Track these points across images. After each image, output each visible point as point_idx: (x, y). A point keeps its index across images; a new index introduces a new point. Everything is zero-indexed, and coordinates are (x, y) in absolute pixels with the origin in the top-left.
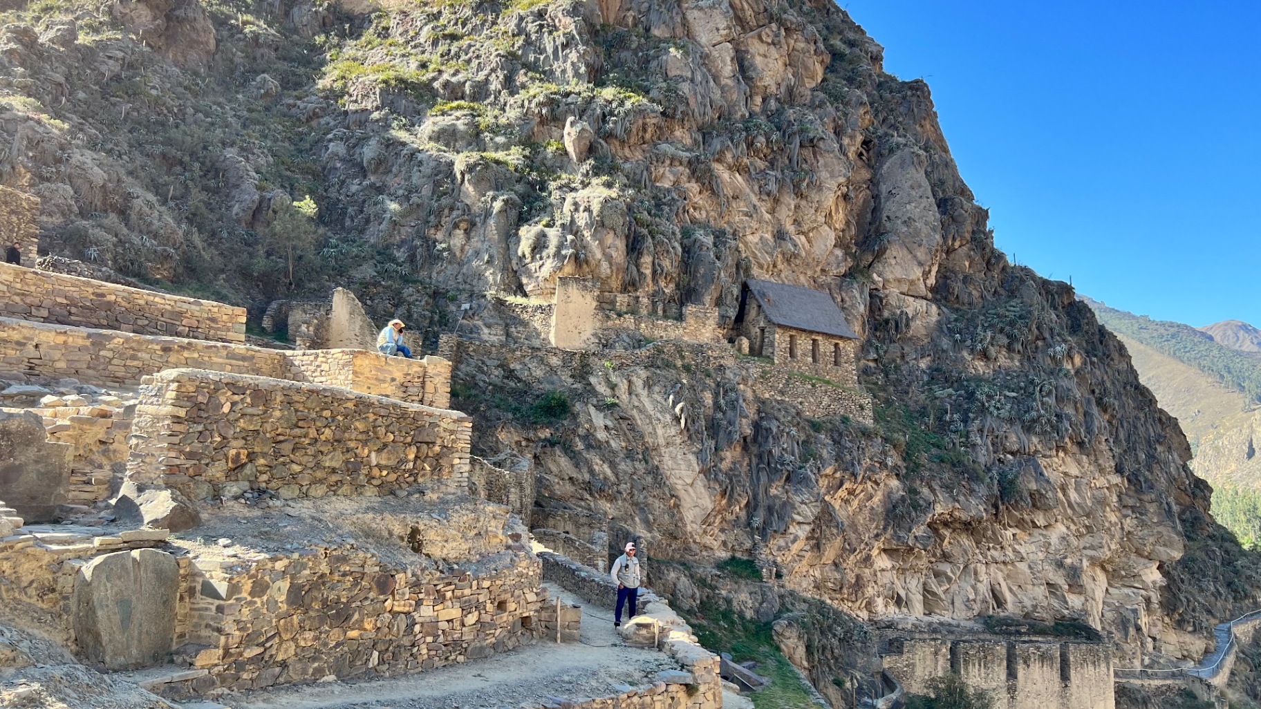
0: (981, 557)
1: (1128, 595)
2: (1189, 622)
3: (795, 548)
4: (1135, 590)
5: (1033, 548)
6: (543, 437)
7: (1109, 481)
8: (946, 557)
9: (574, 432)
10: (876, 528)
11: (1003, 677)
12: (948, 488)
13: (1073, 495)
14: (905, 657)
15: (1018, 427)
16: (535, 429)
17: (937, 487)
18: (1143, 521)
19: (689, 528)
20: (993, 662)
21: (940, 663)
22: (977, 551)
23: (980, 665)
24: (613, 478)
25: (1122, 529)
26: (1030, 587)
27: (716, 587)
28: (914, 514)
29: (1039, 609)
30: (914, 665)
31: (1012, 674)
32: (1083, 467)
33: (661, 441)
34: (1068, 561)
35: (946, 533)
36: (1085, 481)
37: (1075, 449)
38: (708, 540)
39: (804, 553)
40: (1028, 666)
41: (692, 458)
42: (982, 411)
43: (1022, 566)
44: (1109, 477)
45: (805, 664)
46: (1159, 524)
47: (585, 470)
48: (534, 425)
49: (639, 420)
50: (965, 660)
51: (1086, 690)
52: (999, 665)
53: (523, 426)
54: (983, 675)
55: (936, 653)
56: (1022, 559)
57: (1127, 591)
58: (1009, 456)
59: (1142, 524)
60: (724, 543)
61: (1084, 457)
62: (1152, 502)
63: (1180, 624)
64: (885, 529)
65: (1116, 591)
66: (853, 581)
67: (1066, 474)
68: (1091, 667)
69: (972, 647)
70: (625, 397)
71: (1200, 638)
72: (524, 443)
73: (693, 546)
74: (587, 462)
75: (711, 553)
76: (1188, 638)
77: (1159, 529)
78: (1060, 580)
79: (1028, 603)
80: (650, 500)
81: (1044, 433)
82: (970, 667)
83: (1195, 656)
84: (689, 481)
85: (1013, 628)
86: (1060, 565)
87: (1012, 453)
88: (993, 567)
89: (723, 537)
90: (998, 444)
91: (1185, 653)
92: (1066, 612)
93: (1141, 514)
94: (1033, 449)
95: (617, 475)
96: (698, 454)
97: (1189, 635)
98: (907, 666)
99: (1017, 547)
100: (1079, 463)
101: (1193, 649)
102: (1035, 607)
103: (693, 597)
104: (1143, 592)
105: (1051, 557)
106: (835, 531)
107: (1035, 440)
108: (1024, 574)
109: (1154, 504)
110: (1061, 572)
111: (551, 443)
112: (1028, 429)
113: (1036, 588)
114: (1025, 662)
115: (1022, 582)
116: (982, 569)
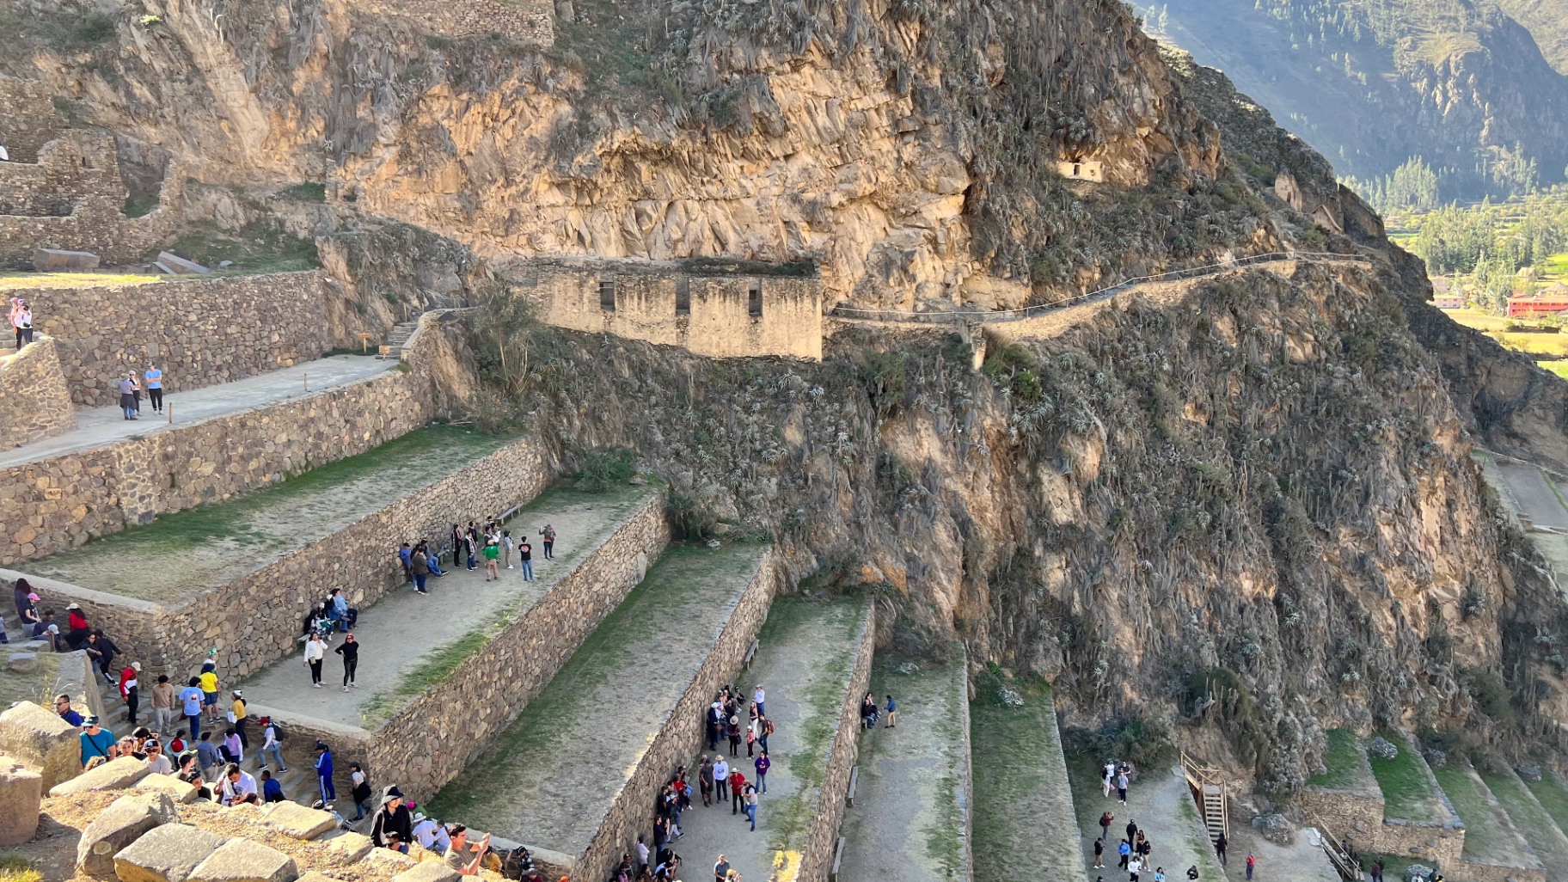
0: (693, 193)
1: (908, 236)
2: (1005, 268)
3: (384, 171)
4: (917, 230)
5: (768, 182)
6: (82, 61)
7: (874, 100)
8: (647, 194)
9: (116, 55)
10: (536, 157)
11: (671, 310)
12: (629, 112)
13: (822, 119)
14: (539, 288)
15: (745, 40)
16: (73, 54)
17: (617, 112)
18: (925, 148)
19: (248, 152)
20: (658, 295)
21: (586, 295)
22: (689, 186)
23: (640, 298)
24: (154, 102)
25: (899, 159)
26: (758, 226)
27: (271, 210)
28: (578, 141)
29: (766, 250)
30: (551, 296)
31: (683, 307)
32: (835, 85)
33: (213, 61)
34: (809, 196)
35: (644, 167)
36: (837, 101)
37: (825, 63)
38: (275, 165)
39: (399, 179)
40: (705, 301)
41: (240, 76)
42: (706, 23)
43: (749, 204)
44: (875, 96)
45: (348, 278)
46: (941, 150)
47: (122, 93)
48: (70, 50)
49: (190, 41)
50: (620, 293)
51: (784, 327)
52: (666, 299)
53: (59, 51)
54: (643, 308)
55: (581, 285)
56: (748, 196)
57: (909, 231)
58: (736, 76)
59: (926, 152)
60: (297, 168)
61: (835, 73)
62: (937, 124)
63: (995, 270)
64: (546, 159)
65: (897, 232)
66: (507, 217)
67: (814, 95)
68: (791, 304)
69: (630, 280)
70: (175, 14)
71: (1016, 285)
72: (63, 70)
73: (256, 171)
74: (128, 85)
75: (282, 178)
76: (1004, 286)
77: (943, 155)
78: (796, 217)
79: (754, 243)
80: (193, 122)
81: (771, 43)
82: (627, 301)
83: (1012, 305)
84: (242, 102)
85: (717, 268)
86: (795, 199)
87: (740, 72)
88: (711, 205)
89: (293, 162)
90: (725, 63)
91: (1002, 303)
92: (800, 252)
93: (924, 140)
94: (763, 65)
95: (159, 99)
96: (245, 72)
97: (1004, 282)
98: (542, 297)
99: (744, 182)
100: (830, 79)
101: (1009, 297)
102: (761, 247)
103: (234, 217)
104: (927, 232)
105: (788, 192)
106: (444, 155)
107: (764, 53)
108: (750, 211)
109: (939, 127)
110: (797, 208)
111: (90, 68)
112: (756, 42)
113: (764, 227)
114: (701, 297)
115: (749, 221)
116: (694, 206)
